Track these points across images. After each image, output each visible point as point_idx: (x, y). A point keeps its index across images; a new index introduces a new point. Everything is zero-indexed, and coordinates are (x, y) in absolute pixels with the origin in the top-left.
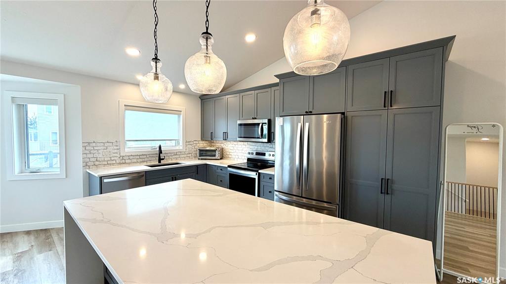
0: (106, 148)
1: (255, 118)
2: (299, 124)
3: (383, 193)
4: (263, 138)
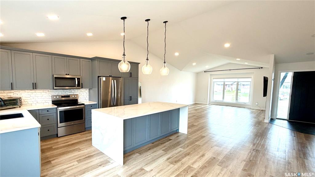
1: (68, 74)
2: (112, 81)
3: (130, 100)
4: (78, 86)
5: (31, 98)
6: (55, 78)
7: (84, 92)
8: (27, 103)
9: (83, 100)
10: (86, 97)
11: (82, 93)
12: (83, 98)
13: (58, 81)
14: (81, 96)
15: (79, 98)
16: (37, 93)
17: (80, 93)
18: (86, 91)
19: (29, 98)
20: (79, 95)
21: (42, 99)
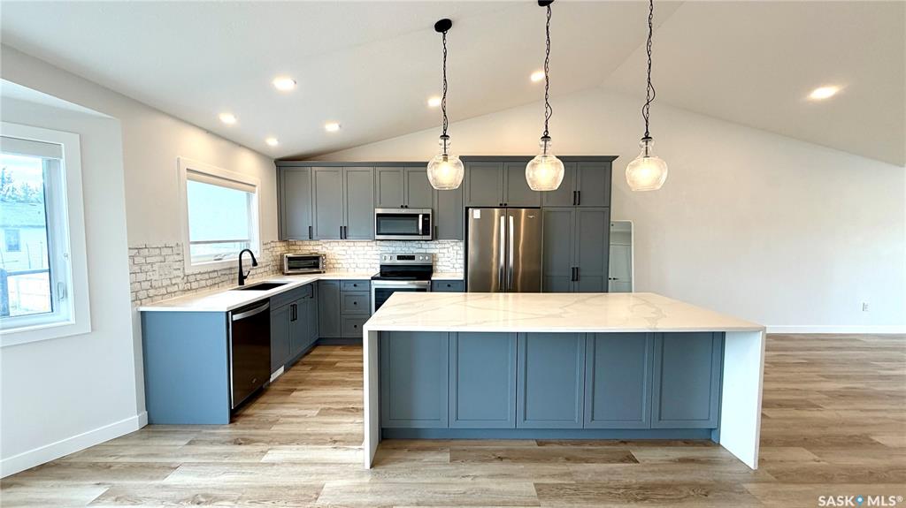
0: (163, 260)
1: (406, 207)
2: (503, 218)
3: (573, 280)
4: (423, 234)
5: (348, 257)
6: (378, 215)
7: (450, 249)
8: (340, 266)
9: (448, 268)
10: (455, 261)
11: (445, 251)
12: (448, 264)
13: (382, 221)
14: (443, 259)
15: (439, 263)
16: (358, 248)
17: (441, 251)
18: (455, 248)
19: (344, 257)
20: (439, 255)
21: (365, 261)
